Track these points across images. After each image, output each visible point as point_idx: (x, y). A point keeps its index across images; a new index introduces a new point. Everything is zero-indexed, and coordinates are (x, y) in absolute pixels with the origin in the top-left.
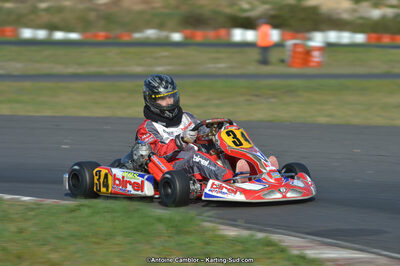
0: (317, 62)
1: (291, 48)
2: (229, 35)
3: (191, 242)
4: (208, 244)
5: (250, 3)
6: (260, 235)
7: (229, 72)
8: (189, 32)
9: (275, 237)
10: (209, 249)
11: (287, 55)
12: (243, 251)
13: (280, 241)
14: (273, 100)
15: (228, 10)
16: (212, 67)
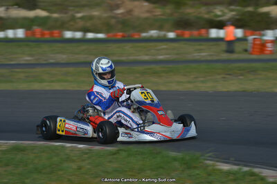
0: (271, 51)
1: (252, 42)
2: (208, 33)
3: (198, 174)
4: (209, 175)
5: (221, 11)
6: (246, 169)
7: (209, 58)
8: (179, 31)
9: (256, 170)
10: (211, 178)
11: (249, 46)
12: (235, 180)
13: (260, 173)
14: (241, 77)
15: (206, 16)
16: (196, 55)
